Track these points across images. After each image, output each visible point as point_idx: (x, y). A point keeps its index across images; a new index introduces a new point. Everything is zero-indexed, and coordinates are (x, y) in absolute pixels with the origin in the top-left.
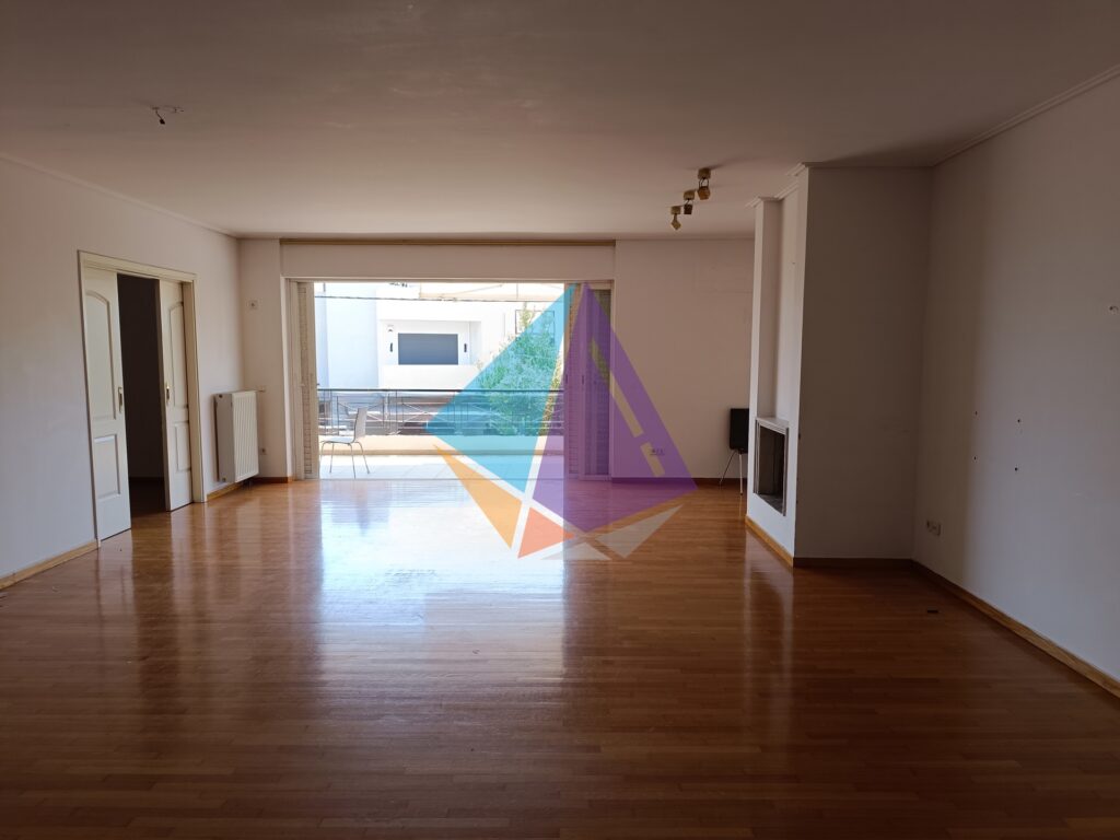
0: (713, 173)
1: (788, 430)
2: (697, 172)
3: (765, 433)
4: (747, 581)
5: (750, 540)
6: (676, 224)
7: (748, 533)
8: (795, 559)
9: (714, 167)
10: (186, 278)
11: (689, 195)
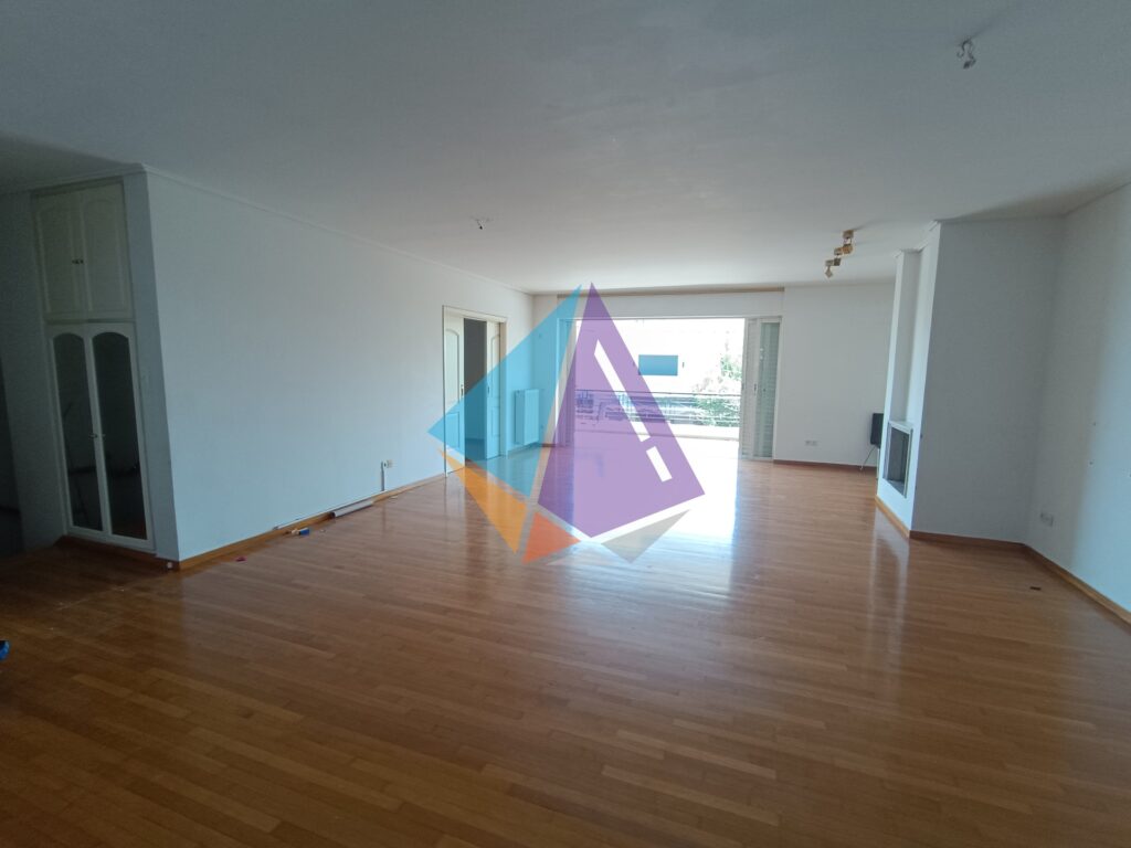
0: (855, 233)
1: (912, 431)
2: (842, 234)
3: (895, 433)
4: (874, 545)
5: (878, 514)
6: (829, 273)
7: (877, 509)
8: (911, 532)
9: (856, 230)
10: (502, 320)
11: (838, 252)
